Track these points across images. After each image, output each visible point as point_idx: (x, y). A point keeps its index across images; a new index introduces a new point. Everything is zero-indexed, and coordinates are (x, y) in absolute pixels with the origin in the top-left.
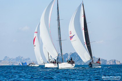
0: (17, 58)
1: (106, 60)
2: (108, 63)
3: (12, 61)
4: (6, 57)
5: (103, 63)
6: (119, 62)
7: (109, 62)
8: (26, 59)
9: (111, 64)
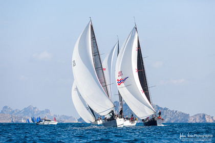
0: (25, 109)
1: (189, 114)
2: (191, 121)
3: (16, 114)
4: (6, 107)
5: (182, 119)
6: (212, 117)
7: (193, 119)
8: (42, 112)
9: (198, 121)
